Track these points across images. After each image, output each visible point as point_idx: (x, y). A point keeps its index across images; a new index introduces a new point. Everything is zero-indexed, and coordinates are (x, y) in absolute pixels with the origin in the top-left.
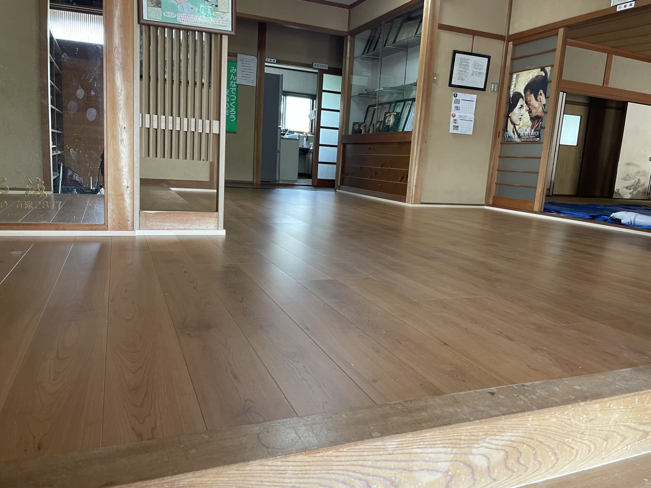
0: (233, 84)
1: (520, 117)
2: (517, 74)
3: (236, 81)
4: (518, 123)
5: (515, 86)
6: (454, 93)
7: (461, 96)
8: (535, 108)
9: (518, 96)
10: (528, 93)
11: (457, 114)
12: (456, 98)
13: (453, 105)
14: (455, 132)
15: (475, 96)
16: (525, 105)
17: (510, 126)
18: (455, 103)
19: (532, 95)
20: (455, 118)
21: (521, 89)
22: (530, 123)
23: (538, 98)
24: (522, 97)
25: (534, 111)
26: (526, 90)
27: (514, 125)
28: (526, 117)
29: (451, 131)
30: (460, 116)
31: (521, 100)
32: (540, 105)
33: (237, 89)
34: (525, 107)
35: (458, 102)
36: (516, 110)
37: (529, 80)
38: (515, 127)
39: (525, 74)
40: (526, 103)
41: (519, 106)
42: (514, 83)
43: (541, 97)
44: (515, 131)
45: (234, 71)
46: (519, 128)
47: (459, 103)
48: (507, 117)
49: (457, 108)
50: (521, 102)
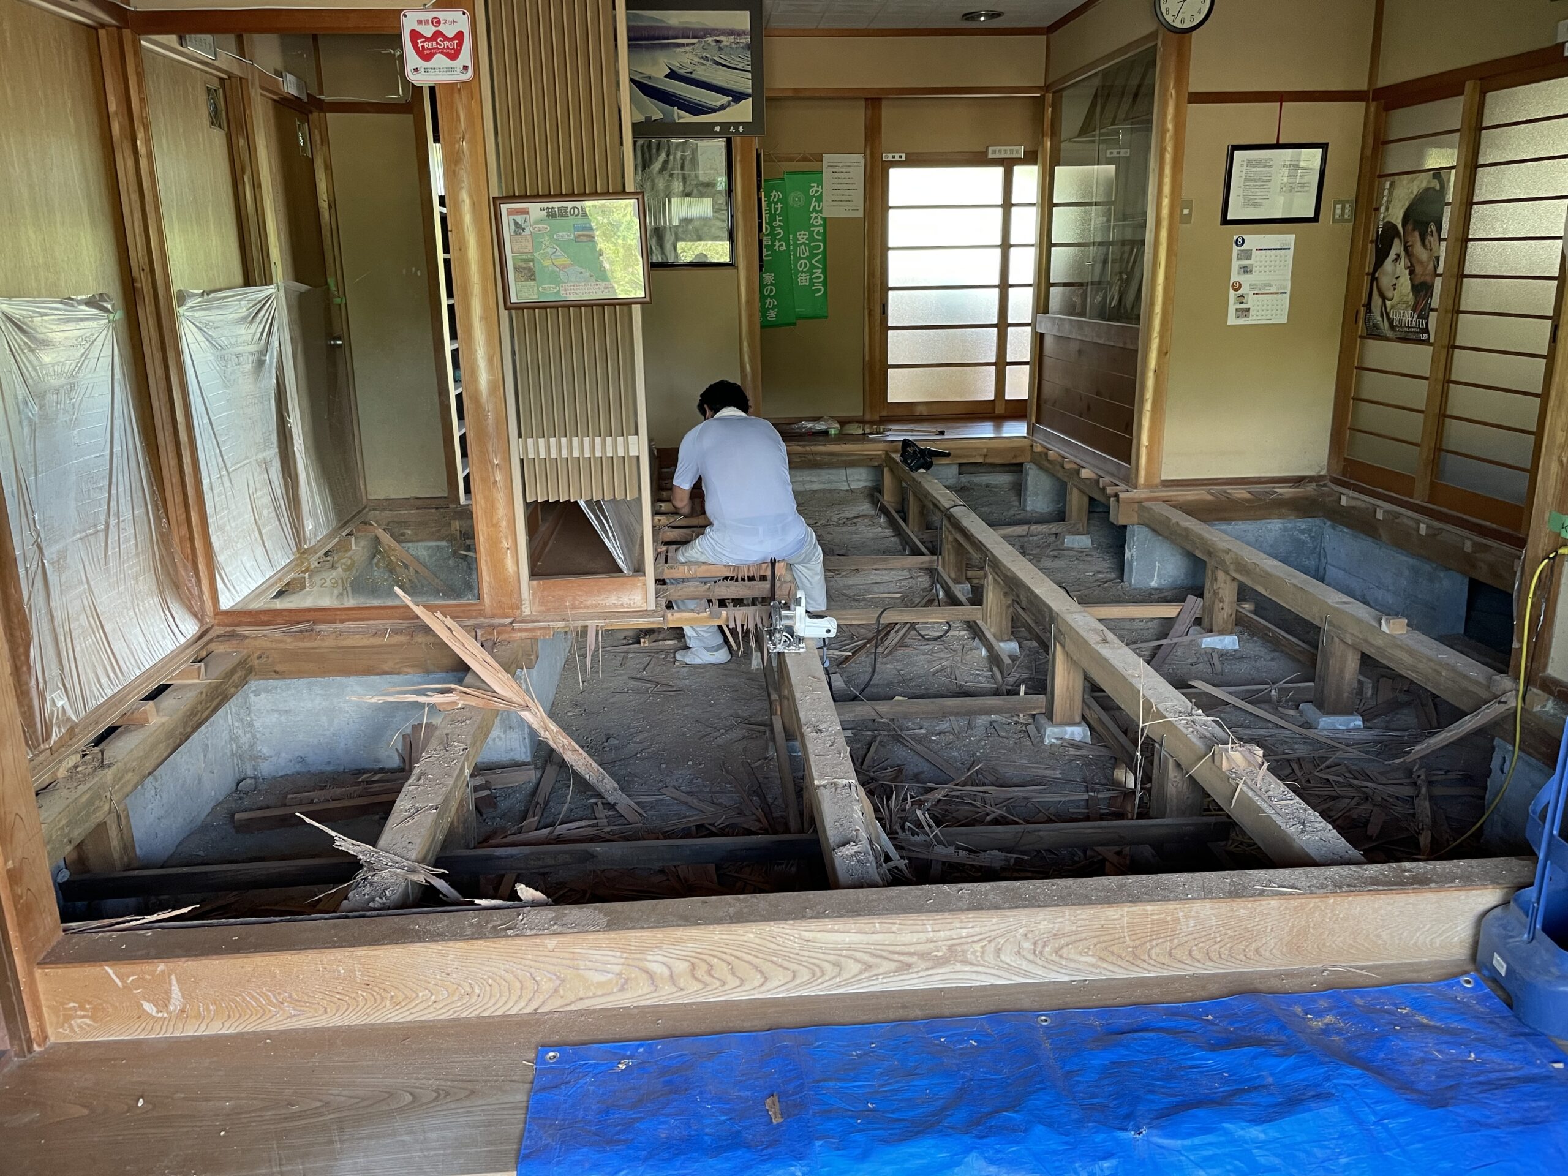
0: (816, 218)
1: (1395, 281)
2: (1391, 178)
3: (821, 211)
4: (1389, 294)
5: (1387, 209)
6: (1235, 237)
7: (1253, 240)
8: (1422, 263)
9: (1389, 234)
10: (1410, 227)
11: (1246, 280)
12: (1242, 248)
13: (1235, 264)
14: (1242, 321)
15: (1291, 238)
16: (1403, 254)
17: (1377, 300)
18: (1238, 259)
19: (1417, 234)
20: (1240, 292)
21: (1396, 216)
22: (1411, 298)
23: (1427, 242)
24: (1398, 234)
25: (1419, 270)
26: (1406, 220)
27: (1384, 298)
28: (1405, 283)
29: (1232, 320)
30: (1253, 287)
31: (1396, 241)
32: (1431, 257)
33: (825, 229)
34: (1403, 262)
35: (1247, 254)
36: (1388, 264)
37: (1413, 196)
38: (1384, 303)
39: (1405, 182)
40: (1406, 249)
41: (1392, 256)
42: (1385, 199)
43: (1432, 239)
44: (1385, 313)
45: (817, 191)
46: (1393, 307)
47: (1249, 258)
48: (1374, 279)
49: (1245, 270)
50: (1397, 247)
